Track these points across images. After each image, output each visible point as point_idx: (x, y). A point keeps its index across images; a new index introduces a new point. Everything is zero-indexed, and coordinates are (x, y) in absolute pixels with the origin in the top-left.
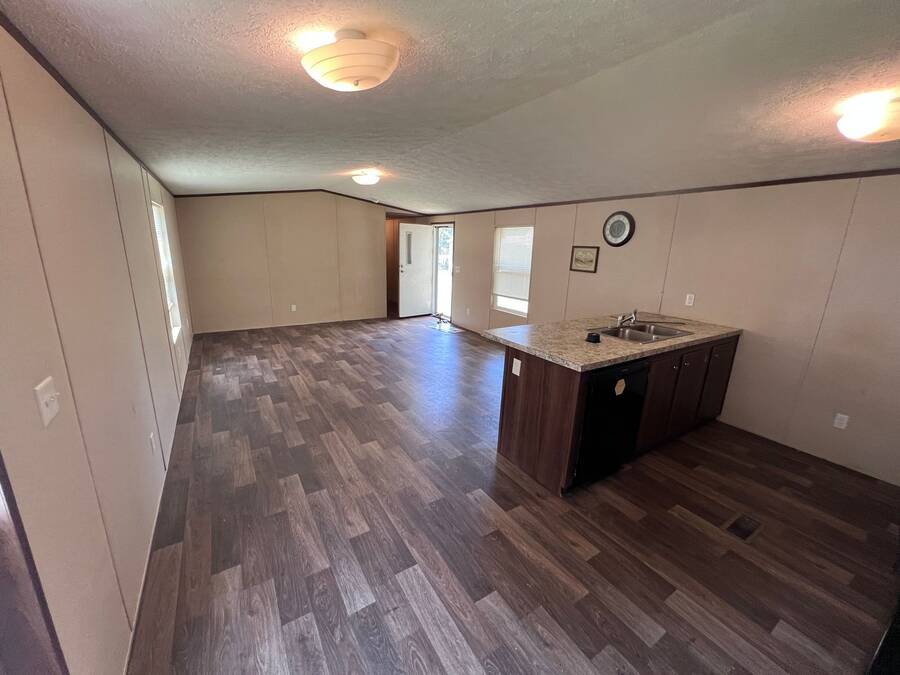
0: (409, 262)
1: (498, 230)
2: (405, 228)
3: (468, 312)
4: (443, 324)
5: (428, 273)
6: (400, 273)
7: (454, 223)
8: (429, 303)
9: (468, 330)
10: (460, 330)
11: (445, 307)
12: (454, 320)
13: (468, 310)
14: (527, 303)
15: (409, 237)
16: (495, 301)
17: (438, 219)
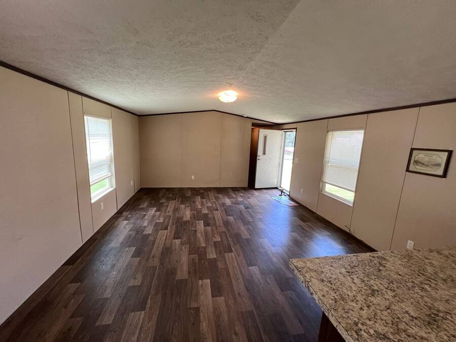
0: (264, 153)
1: (330, 133)
2: (263, 132)
3: (302, 192)
4: (283, 197)
5: (277, 161)
6: (258, 160)
7: (296, 128)
8: (276, 180)
9: (302, 205)
10: (296, 204)
11: (286, 185)
12: (292, 195)
13: (302, 190)
14: (354, 194)
15: (265, 138)
16: (324, 186)
17: (285, 127)
